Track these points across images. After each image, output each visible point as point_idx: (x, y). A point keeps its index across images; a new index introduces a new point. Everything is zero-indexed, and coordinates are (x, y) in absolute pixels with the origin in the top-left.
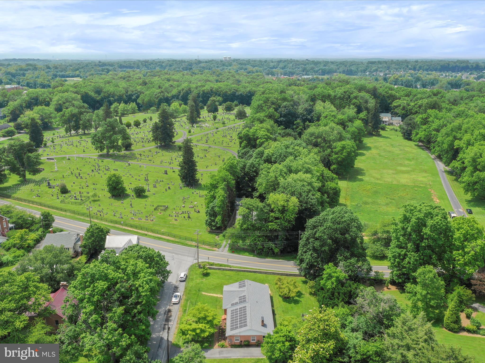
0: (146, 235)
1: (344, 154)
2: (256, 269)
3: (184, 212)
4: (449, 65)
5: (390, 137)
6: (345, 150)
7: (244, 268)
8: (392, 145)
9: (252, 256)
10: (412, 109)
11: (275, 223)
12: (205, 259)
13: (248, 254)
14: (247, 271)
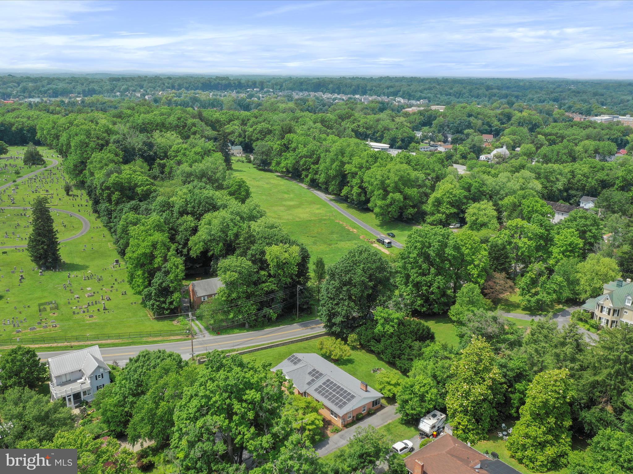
0: (72, 347)
1: (243, 193)
2: (268, 344)
3: (90, 304)
4: (210, 82)
5: (244, 169)
6: (242, 189)
7: (254, 347)
8: (254, 179)
9: (245, 331)
10: (251, 136)
11: (270, 282)
12: (202, 350)
13: (238, 331)
14: (262, 349)
